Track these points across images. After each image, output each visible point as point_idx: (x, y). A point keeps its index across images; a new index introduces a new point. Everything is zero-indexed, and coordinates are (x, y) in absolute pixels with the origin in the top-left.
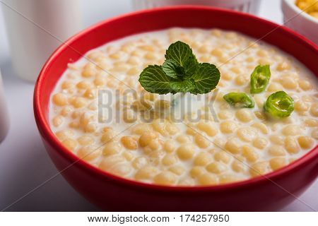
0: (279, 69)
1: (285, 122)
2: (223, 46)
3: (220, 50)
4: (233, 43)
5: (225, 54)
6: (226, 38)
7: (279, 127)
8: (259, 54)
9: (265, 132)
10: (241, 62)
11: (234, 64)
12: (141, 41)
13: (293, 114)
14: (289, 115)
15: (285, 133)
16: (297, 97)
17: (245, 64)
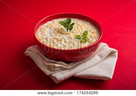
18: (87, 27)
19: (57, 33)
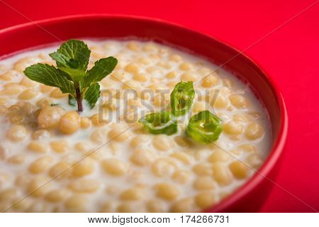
0: (205, 84)
1: (211, 148)
2: (141, 61)
3: (136, 65)
4: (151, 56)
5: (142, 71)
6: (144, 50)
7: (205, 153)
8: (181, 68)
9: (186, 162)
10: (160, 79)
11: (152, 80)
12: (40, 56)
13: (222, 137)
14: (216, 139)
15: (212, 160)
16: (227, 117)
17: (165, 81)
18: (159, 64)
19: (34, 138)
